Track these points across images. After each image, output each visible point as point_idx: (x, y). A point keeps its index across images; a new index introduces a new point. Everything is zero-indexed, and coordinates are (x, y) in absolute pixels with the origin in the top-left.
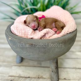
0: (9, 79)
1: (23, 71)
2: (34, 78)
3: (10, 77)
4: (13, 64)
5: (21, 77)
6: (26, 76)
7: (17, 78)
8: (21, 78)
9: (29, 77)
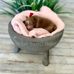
0: (7, 63)
1: (18, 57)
2: (27, 62)
3: (8, 62)
4: (10, 52)
5: (17, 61)
6: (20, 61)
7: (14, 62)
8: (17, 63)
9: (23, 62)
